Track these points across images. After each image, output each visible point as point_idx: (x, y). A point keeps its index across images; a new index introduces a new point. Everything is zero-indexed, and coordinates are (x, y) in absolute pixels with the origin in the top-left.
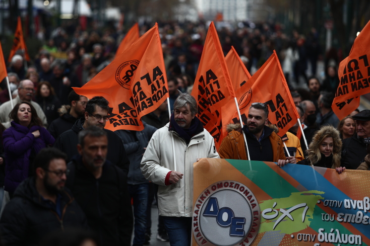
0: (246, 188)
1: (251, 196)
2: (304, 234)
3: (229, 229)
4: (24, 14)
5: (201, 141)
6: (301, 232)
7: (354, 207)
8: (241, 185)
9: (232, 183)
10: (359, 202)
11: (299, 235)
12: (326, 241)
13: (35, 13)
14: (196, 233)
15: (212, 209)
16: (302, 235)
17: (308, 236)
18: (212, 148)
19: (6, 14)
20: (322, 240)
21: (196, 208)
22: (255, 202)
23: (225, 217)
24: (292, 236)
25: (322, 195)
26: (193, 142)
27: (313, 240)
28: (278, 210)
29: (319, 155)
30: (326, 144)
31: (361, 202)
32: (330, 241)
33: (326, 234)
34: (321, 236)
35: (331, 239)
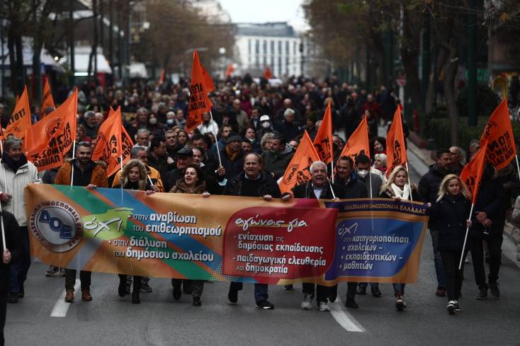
0: (70, 206)
1: (74, 213)
3: (59, 233)
4: (29, 72)
5: (26, 170)
7: (159, 219)
8: (65, 204)
9: (58, 203)
10: (164, 215)
11: (115, 241)
12: (137, 245)
13: (43, 71)
14: (35, 234)
15: (45, 218)
16: (118, 241)
17: (122, 242)
18: (36, 176)
19: (8, 73)
20: (133, 245)
21: (32, 217)
22: (78, 217)
23: (56, 224)
24: (110, 242)
25: (131, 211)
26: (19, 171)
27: (126, 245)
28: (98, 223)
29: (126, 180)
30: (132, 172)
31: (166, 216)
33: (137, 240)
34: (133, 242)
35: (141, 244)
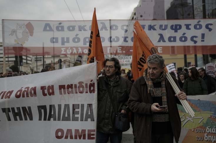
2: (199, 129)
6: (197, 128)
11: (197, 130)
12: (211, 132)
16: (198, 130)
17: (201, 130)
20: (208, 132)
24: (193, 130)
25: (212, 114)
27: (204, 132)
28: (185, 117)
32: (213, 132)
33: (211, 129)
34: (208, 130)
35: (214, 131)
